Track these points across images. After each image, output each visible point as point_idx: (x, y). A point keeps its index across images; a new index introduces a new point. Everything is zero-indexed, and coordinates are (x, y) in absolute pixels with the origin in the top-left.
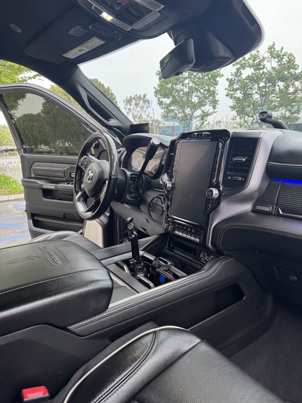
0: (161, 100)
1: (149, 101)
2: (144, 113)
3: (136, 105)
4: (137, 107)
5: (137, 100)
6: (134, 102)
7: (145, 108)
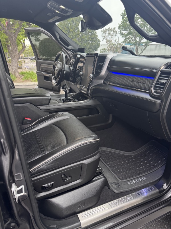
0: (122, 32)
1: (117, 32)
2: (113, 39)
3: (108, 34)
4: (109, 35)
5: (109, 31)
6: (107, 32)
7: (114, 36)
